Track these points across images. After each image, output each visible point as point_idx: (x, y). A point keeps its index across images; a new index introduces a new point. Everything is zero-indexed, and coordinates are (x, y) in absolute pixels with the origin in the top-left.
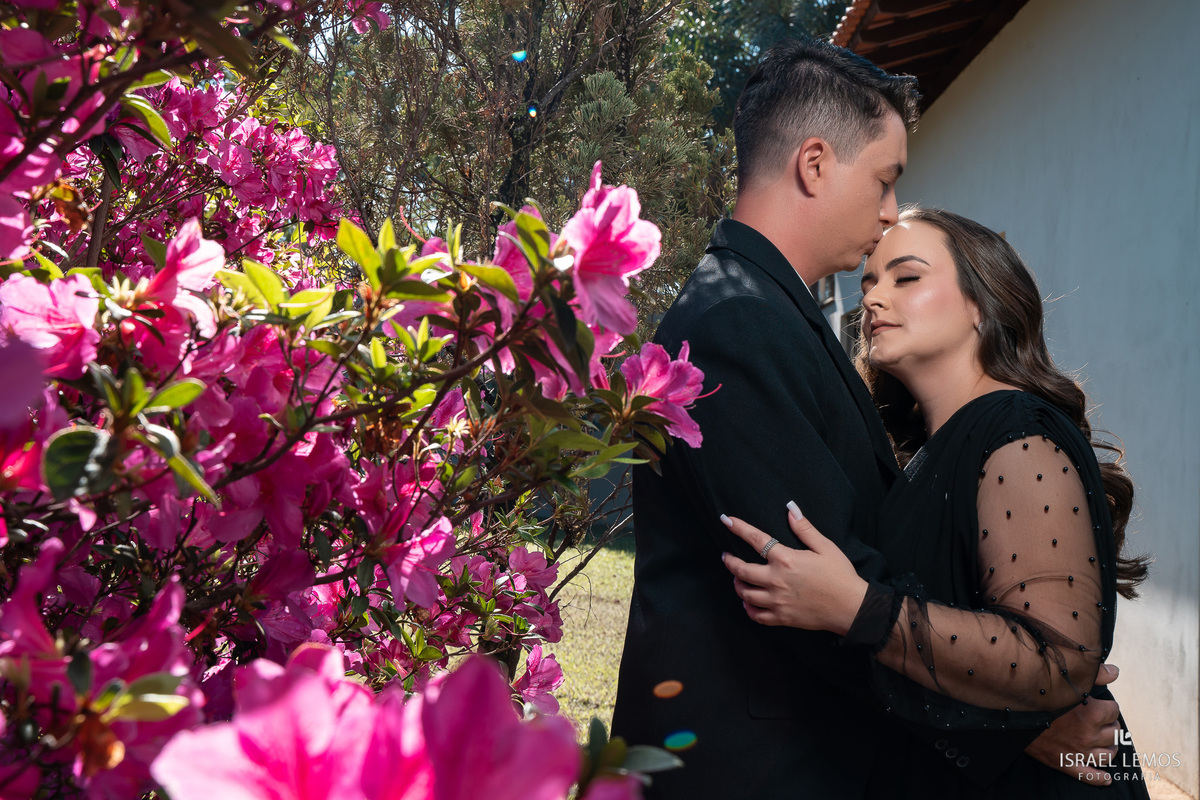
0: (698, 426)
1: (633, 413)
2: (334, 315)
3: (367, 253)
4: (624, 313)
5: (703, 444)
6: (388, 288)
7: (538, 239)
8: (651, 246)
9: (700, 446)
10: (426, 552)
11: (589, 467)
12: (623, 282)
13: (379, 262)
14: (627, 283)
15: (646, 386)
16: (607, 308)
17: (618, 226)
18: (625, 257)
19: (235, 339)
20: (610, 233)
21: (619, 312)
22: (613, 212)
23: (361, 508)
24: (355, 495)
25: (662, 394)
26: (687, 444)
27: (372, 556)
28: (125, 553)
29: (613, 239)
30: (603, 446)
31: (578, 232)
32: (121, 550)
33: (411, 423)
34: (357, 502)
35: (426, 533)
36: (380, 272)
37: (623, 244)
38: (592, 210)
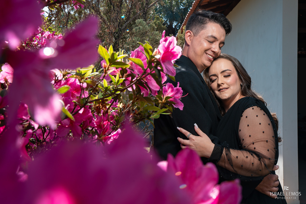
0: (183, 104)
1: (165, 101)
2: (93, 74)
3: (106, 54)
4: (173, 71)
5: (183, 109)
6: (112, 64)
7: (150, 51)
8: (179, 53)
9: (182, 110)
10: (114, 138)
11: (155, 115)
12: (172, 62)
13: (109, 57)
14: (173, 63)
15: (168, 94)
16: (169, 69)
17: (171, 47)
18: (173, 55)
19: (64, 81)
20: (169, 49)
21: (171, 70)
22: (170, 43)
23: (96, 127)
24: (95, 123)
25: (173, 96)
26: (179, 109)
27: (99, 140)
28: (33, 140)
29: (170, 51)
30: (159, 109)
31: (162, 48)
32: (32, 139)
33: (109, 104)
34: (95, 125)
35: (115, 133)
36: (109, 60)
37: (172, 52)
38: (165, 42)
